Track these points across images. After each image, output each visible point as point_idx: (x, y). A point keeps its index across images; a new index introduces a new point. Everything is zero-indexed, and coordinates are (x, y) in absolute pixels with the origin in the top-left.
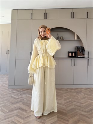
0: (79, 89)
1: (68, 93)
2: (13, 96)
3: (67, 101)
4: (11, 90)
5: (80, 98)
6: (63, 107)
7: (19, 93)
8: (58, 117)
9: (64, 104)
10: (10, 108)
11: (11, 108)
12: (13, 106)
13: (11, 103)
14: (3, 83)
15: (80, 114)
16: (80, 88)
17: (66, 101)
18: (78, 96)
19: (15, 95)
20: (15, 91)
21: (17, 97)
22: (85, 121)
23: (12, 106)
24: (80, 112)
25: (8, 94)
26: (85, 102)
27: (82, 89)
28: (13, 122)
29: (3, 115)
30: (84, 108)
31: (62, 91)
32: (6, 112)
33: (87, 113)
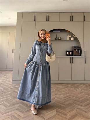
0: (77, 85)
5: (77, 93)
6: (62, 101)
9: (63, 98)
11: (13, 102)
13: (13, 97)
17: (64, 96)
18: (76, 91)
19: (17, 90)
20: (18, 86)
23: (14, 100)
26: (82, 97)
27: (79, 85)
30: (81, 103)
31: (61, 87)
32: (7, 106)
33: (84, 108)
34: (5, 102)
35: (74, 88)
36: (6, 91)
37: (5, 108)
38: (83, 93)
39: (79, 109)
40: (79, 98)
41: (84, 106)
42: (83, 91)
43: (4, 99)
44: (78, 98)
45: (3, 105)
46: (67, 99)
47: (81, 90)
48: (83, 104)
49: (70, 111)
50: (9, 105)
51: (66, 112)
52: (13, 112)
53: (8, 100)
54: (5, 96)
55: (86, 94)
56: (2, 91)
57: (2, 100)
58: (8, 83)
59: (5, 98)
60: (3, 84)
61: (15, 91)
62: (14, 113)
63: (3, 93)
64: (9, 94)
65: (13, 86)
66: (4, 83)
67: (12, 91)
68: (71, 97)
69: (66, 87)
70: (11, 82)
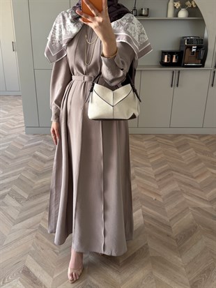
0: (182, 138)
1: (159, 148)
2: (37, 153)
3: (160, 168)
4: (31, 137)
5: (187, 163)
6: (153, 185)
7: (50, 147)
8: (144, 216)
9: (154, 177)
10: (32, 187)
11: (34, 188)
12: (40, 181)
13: (33, 172)
14: (13, 119)
15: (194, 208)
16: (184, 135)
17: (157, 170)
18: (183, 157)
19: (41, 152)
20: (42, 141)
21: (47, 158)
22: (210, 228)
23: (36, 183)
24: (195, 201)
25: (26, 148)
26: (202, 175)
27: (189, 138)
28: (40, 227)
29: (16, 208)
30: (202, 191)
31: (145, 144)
32: (23, 198)
33: (210, 206)
34: (15, 187)
35: (178, 148)
36: (15, 156)
37: (17, 205)
38: (202, 163)
39: (199, 209)
40: (195, 176)
41: (211, 202)
42: (200, 155)
43: (12, 178)
44: (192, 177)
45: (12, 196)
46: (165, 178)
47: (194, 152)
48: (208, 195)
49: (176, 216)
50: (26, 196)
51: (168, 220)
52: (38, 217)
53: (22, 181)
54: (13, 169)
55: (210, 167)
56: (6, 156)
57: (7, 180)
58: (17, 130)
59: (14, 175)
60: (5, 136)
61: (35, 156)
62: (42, 219)
63: (7, 161)
64: (22, 165)
65: (30, 141)
66: (6, 133)
67: (30, 155)
68: (172, 174)
69: (158, 146)
70: (24, 129)
